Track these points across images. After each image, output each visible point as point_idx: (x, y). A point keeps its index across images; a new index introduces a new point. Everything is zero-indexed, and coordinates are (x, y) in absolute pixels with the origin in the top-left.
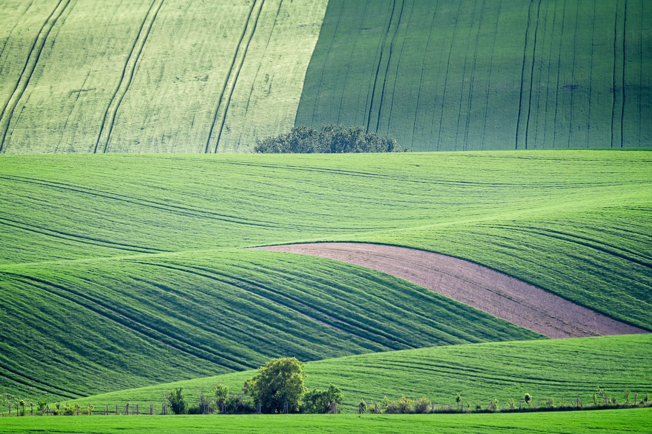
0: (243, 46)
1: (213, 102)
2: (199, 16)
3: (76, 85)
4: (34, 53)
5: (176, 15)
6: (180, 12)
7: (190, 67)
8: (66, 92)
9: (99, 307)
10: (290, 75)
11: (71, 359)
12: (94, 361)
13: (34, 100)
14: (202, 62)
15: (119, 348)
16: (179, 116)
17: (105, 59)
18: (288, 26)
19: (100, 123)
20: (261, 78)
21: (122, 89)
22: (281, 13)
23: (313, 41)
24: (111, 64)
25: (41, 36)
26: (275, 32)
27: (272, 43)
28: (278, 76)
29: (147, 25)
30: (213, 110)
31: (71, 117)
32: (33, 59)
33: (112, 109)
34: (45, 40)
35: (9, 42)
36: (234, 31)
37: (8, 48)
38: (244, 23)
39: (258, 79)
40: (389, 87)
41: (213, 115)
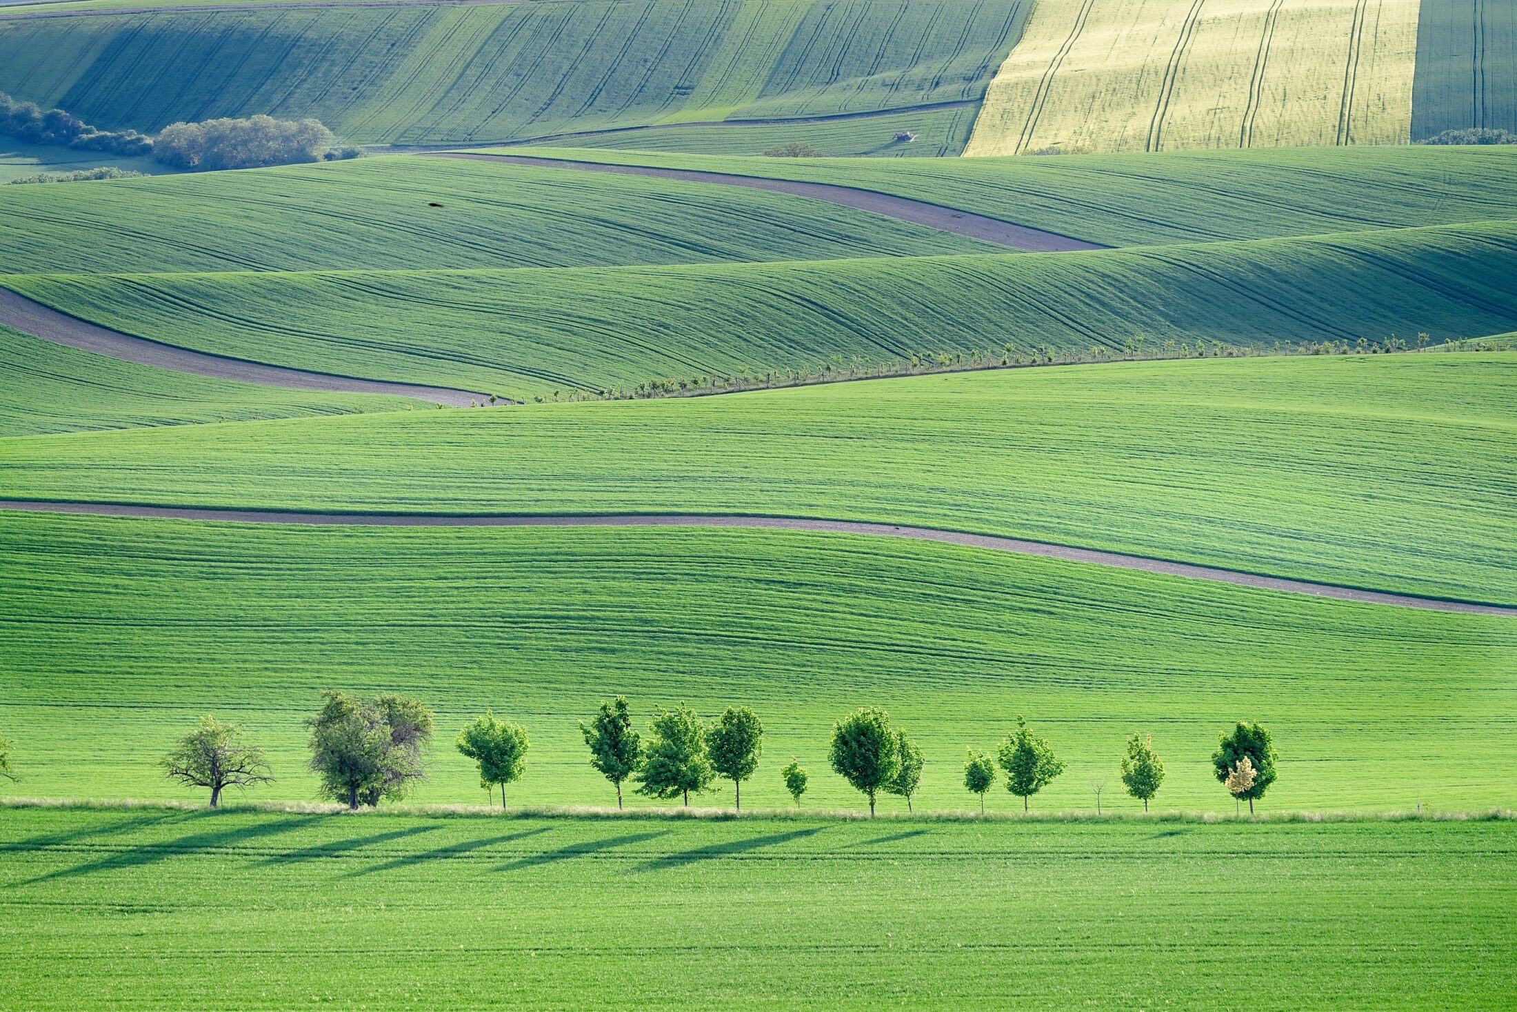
0: (1351, 70)
1: (1335, 117)
2: (1307, 46)
3: (1212, 104)
4: (1169, 78)
5: (1287, 45)
6: (1289, 43)
7: (1308, 89)
8: (1204, 110)
9: (1401, 271)
10: (1399, 95)
11: (1385, 316)
12: (1406, 319)
13: (1178, 116)
14: (1318, 84)
15: (1426, 307)
16: (1307, 130)
17: (1232, 81)
18: (1387, 53)
19: (1240, 136)
20: (1373, 97)
21: (1253, 108)
22: (1378, 43)
23: (1411, 67)
24: (1238, 87)
25: (1173, 64)
26: (1377, 59)
27: (1376, 68)
28: (1387, 96)
29: (1263, 54)
30: (1337, 124)
31: (1213, 132)
32: (1168, 83)
33: (1248, 125)
34: (1176, 67)
35: (1146, 69)
36: (1340, 58)
37: (1145, 74)
38: (1348, 51)
39: (1371, 98)
40: (1488, 103)
41: (1337, 129)
